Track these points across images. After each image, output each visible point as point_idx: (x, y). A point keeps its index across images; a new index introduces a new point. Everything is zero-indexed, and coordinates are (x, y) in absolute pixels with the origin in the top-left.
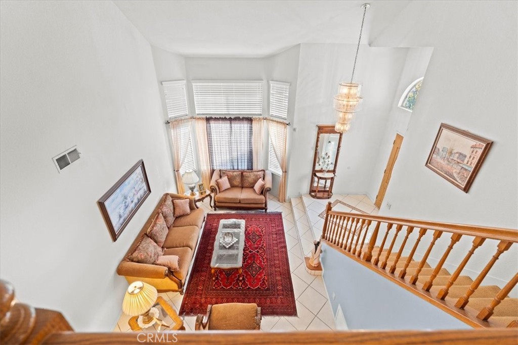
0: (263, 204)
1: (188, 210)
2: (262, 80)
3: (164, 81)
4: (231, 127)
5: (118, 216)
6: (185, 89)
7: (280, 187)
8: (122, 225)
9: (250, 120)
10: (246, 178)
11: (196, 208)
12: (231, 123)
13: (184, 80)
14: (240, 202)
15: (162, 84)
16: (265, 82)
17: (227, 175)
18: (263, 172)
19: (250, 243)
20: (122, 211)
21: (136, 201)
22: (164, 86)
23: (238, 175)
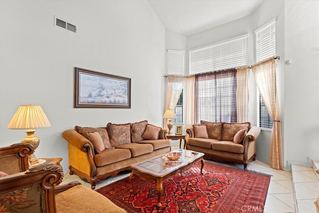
0: (240, 154)
1: (157, 137)
2: (246, 33)
3: (169, 49)
4: (216, 81)
5: (89, 94)
6: (184, 57)
7: (272, 144)
8: (89, 103)
9: (233, 71)
10: (226, 130)
11: (164, 138)
12: (215, 78)
13: (184, 50)
14: (211, 149)
15: (168, 51)
16: (249, 35)
17: (207, 126)
18: (247, 125)
19: (203, 184)
20: (94, 94)
21: (112, 99)
22: (168, 52)
23: (218, 126)
